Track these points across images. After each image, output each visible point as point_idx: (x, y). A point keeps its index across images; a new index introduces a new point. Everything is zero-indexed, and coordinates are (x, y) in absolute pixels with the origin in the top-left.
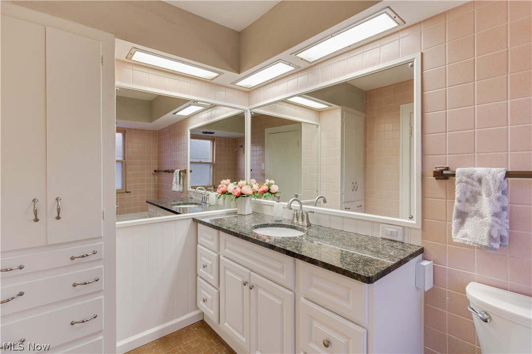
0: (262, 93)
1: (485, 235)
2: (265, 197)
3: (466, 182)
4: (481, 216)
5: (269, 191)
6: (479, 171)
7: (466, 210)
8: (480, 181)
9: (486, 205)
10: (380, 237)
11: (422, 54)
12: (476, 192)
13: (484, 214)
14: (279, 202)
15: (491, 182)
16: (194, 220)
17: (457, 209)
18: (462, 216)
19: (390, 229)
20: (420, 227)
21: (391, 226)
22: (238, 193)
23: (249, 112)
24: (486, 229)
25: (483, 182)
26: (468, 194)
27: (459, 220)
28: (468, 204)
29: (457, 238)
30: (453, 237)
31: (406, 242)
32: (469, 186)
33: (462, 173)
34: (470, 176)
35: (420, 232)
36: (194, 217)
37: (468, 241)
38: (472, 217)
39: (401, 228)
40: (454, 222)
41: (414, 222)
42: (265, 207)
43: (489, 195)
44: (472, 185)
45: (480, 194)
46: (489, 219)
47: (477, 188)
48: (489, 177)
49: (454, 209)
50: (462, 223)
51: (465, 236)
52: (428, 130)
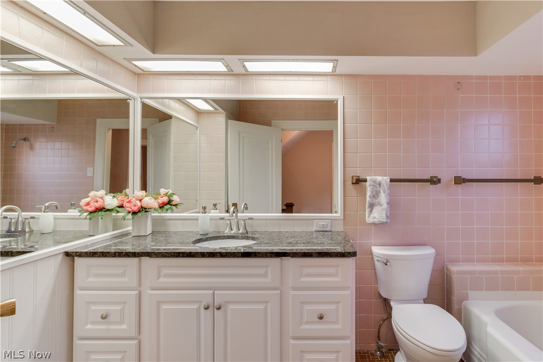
0: (166, 82)
1: (384, 216)
2: (167, 210)
3: (373, 186)
4: (381, 205)
5: (169, 202)
6: (379, 178)
7: (374, 202)
8: (380, 184)
9: (383, 198)
10: (314, 230)
11: (344, 97)
12: (378, 191)
13: (382, 204)
14: (205, 213)
15: (385, 185)
16: (67, 254)
17: (369, 202)
18: (372, 206)
19: (321, 223)
20: (343, 218)
21: (322, 220)
22: (138, 208)
23: (139, 100)
24: (384, 213)
25: (381, 185)
26: (374, 193)
27: (370, 209)
28: (374, 199)
29: (369, 220)
30: (367, 220)
31: (333, 230)
32: (375, 188)
33: (371, 180)
34: (375, 182)
35: (342, 222)
36: (67, 250)
37: (376, 220)
38: (376, 206)
39: (330, 220)
40: (367, 210)
41: (339, 215)
42: (171, 222)
43: (384, 193)
44: (376, 187)
45: (380, 192)
46: (385, 206)
47: (378, 189)
48: (384, 182)
49: (367, 202)
50: (371, 211)
51: (374, 218)
52: (347, 151)
